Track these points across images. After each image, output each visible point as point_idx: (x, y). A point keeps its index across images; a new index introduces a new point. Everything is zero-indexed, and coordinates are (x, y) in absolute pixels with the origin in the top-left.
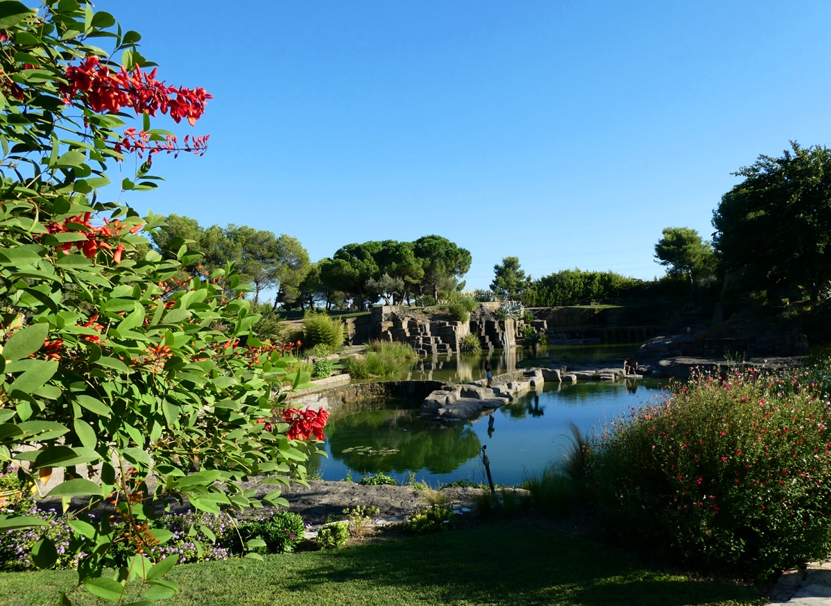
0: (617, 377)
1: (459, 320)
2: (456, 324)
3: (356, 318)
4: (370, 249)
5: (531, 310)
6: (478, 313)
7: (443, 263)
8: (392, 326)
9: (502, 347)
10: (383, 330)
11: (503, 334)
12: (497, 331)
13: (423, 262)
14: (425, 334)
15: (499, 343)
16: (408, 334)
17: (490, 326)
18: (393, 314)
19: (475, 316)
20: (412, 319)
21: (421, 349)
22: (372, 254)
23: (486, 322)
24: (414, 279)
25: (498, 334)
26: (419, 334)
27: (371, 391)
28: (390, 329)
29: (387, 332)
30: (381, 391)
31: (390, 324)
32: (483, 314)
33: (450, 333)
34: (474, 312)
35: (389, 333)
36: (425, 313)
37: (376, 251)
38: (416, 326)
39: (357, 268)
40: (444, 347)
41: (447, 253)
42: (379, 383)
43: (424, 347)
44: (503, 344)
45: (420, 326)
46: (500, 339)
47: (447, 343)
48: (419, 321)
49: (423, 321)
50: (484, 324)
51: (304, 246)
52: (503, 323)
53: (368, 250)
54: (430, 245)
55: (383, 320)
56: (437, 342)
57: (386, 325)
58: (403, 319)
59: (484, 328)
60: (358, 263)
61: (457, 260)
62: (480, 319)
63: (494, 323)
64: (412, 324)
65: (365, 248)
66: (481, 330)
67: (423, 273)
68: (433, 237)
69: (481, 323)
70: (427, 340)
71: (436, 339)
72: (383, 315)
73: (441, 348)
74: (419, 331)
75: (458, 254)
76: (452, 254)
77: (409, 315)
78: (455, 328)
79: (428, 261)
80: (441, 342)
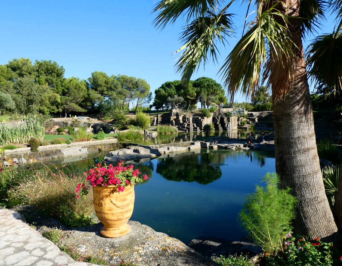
0: (237, 148)
1: (205, 116)
2: (204, 118)
3: (162, 114)
4: (174, 83)
5: (267, 112)
6: (217, 113)
7: (206, 90)
8: (176, 118)
9: (227, 130)
10: (171, 120)
11: (228, 123)
12: (225, 122)
13: (197, 89)
14: (189, 122)
15: (225, 128)
16: (181, 122)
17: (222, 120)
18: (177, 113)
19: (215, 115)
20: (185, 115)
21: (185, 129)
22: (174, 86)
23: (221, 118)
24: (191, 97)
25: (225, 123)
26: (186, 122)
27: (117, 146)
28: (174, 119)
29: (173, 120)
30: (121, 147)
31: (175, 117)
32: (220, 114)
33: (200, 122)
34: (215, 113)
35: (174, 121)
36: (192, 113)
37: (176, 85)
38: (186, 119)
39: (167, 92)
40: (196, 128)
41: (208, 85)
42: (120, 143)
43: (187, 128)
44: (227, 128)
45: (187, 118)
46: (226, 126)
47: (198, 127)
48: (187, 116)
49: (189, 116)
50: (219, 119)
51: (148, 83)
52: (229, 118)
53: (173, 84)
54: (200, 82)
55: (173, 115)
56: (194, 126)
57: (173, 118)
58: (181, 115)
59: (219, 120)
60: (168, 90)
61: (213, 88)
62: (218, 116)
63: (224, 118)
64: (184, 118)
65: (172, 83)
66: (217, 121)
67: (196, 94)
68: (203, 78)
69: (218, 118)
70: (189, 125)
71: (193, 125)
72: (172, 113)
73: (195, 129)
74: (187, 121)
75: (213, 85)
76: (210, 85)
77: (184, 114)
78: (203, 120)
79: (199, 89)
80: (195, 126)
